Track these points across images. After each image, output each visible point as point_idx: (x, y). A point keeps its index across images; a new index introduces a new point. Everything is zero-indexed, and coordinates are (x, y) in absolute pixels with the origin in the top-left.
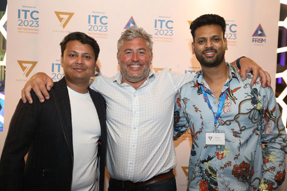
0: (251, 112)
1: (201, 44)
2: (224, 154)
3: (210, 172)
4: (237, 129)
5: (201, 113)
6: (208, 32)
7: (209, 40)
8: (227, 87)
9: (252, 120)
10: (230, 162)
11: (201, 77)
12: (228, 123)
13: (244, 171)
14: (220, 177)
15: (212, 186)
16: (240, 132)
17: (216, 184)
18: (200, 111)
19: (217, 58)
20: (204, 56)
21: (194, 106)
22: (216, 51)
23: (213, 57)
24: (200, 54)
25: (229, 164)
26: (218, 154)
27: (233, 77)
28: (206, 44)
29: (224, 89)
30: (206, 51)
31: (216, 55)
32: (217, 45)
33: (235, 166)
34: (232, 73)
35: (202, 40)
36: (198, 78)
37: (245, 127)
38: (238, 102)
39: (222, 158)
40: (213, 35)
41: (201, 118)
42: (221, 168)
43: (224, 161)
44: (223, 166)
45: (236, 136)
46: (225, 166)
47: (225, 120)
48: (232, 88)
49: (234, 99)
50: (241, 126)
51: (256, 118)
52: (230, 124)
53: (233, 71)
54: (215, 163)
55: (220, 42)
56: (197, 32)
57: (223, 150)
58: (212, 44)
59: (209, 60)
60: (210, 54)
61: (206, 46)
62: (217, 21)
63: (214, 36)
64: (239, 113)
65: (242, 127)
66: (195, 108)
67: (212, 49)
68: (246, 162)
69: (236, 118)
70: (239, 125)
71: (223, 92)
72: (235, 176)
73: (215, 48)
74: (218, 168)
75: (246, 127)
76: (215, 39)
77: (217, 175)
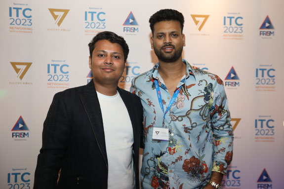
0: (202, 108)
1: (159, 39)
2: (176, 149)
3: (161, 168)
4: (188, 125)
5: (154, 107)
6: (167, 27)
7: (167, 35)
8: (183, 84)
9: (202, 116)
10: (182, 157)
11: (156, 71)
12: (180, 119)
13: (193, 166)
14: (171, 171)
15: (164, 181)
16: (191, 128)
17: (167, 179)
18: (154, 106)
19: (175, 53)
20: (162, 51)
21: (148, 99)
22: (174, 47)
23: (171, 52)
24: (158, 49)
25: (180, 158)
26: (170, 150)
27: (190, 74)
28: (165, 40)
29: (179, 85)
30: (165, 46)
31: (174, 50)
32: (175, 41)
33: (185, 161)
34: (190, 70)
35: (160, 35)
36: (153, 72)
37: (196, 123)
38: (191, 98)
39: (174, 153)
40: (171, 30)
41: (155, 112)
42: (173, 162)
43: (176, 156)
44: (174, 161)
45: (186, 132)
46: (177, 160)
47: (177, 115)
48: (187, 84)
49: (188, 95)
50: (192, 122)
51: (206, 115)
52: (182, 120)
53: (190, 69)
54: (167, 159)
55: (178, 38)
56: (156, 26)
57: (175, 146)
58: (170, 39)
59: (167, 55)
60: (168, 50)
61: (165, 42)
62: (175, 17)
63: (173, 32)
64: (191, 109)
65: (194, 123)
66: (149, 102)
67: (170, 44)
68: (196, 157)
69: (187, 115)
70: (191, 121)
71: (178, 87)
72: (185, 171)
73: (173, 44)
74: (170, 163)
75: (198, 124)
76: (174, 35)
77: (169, 170)
